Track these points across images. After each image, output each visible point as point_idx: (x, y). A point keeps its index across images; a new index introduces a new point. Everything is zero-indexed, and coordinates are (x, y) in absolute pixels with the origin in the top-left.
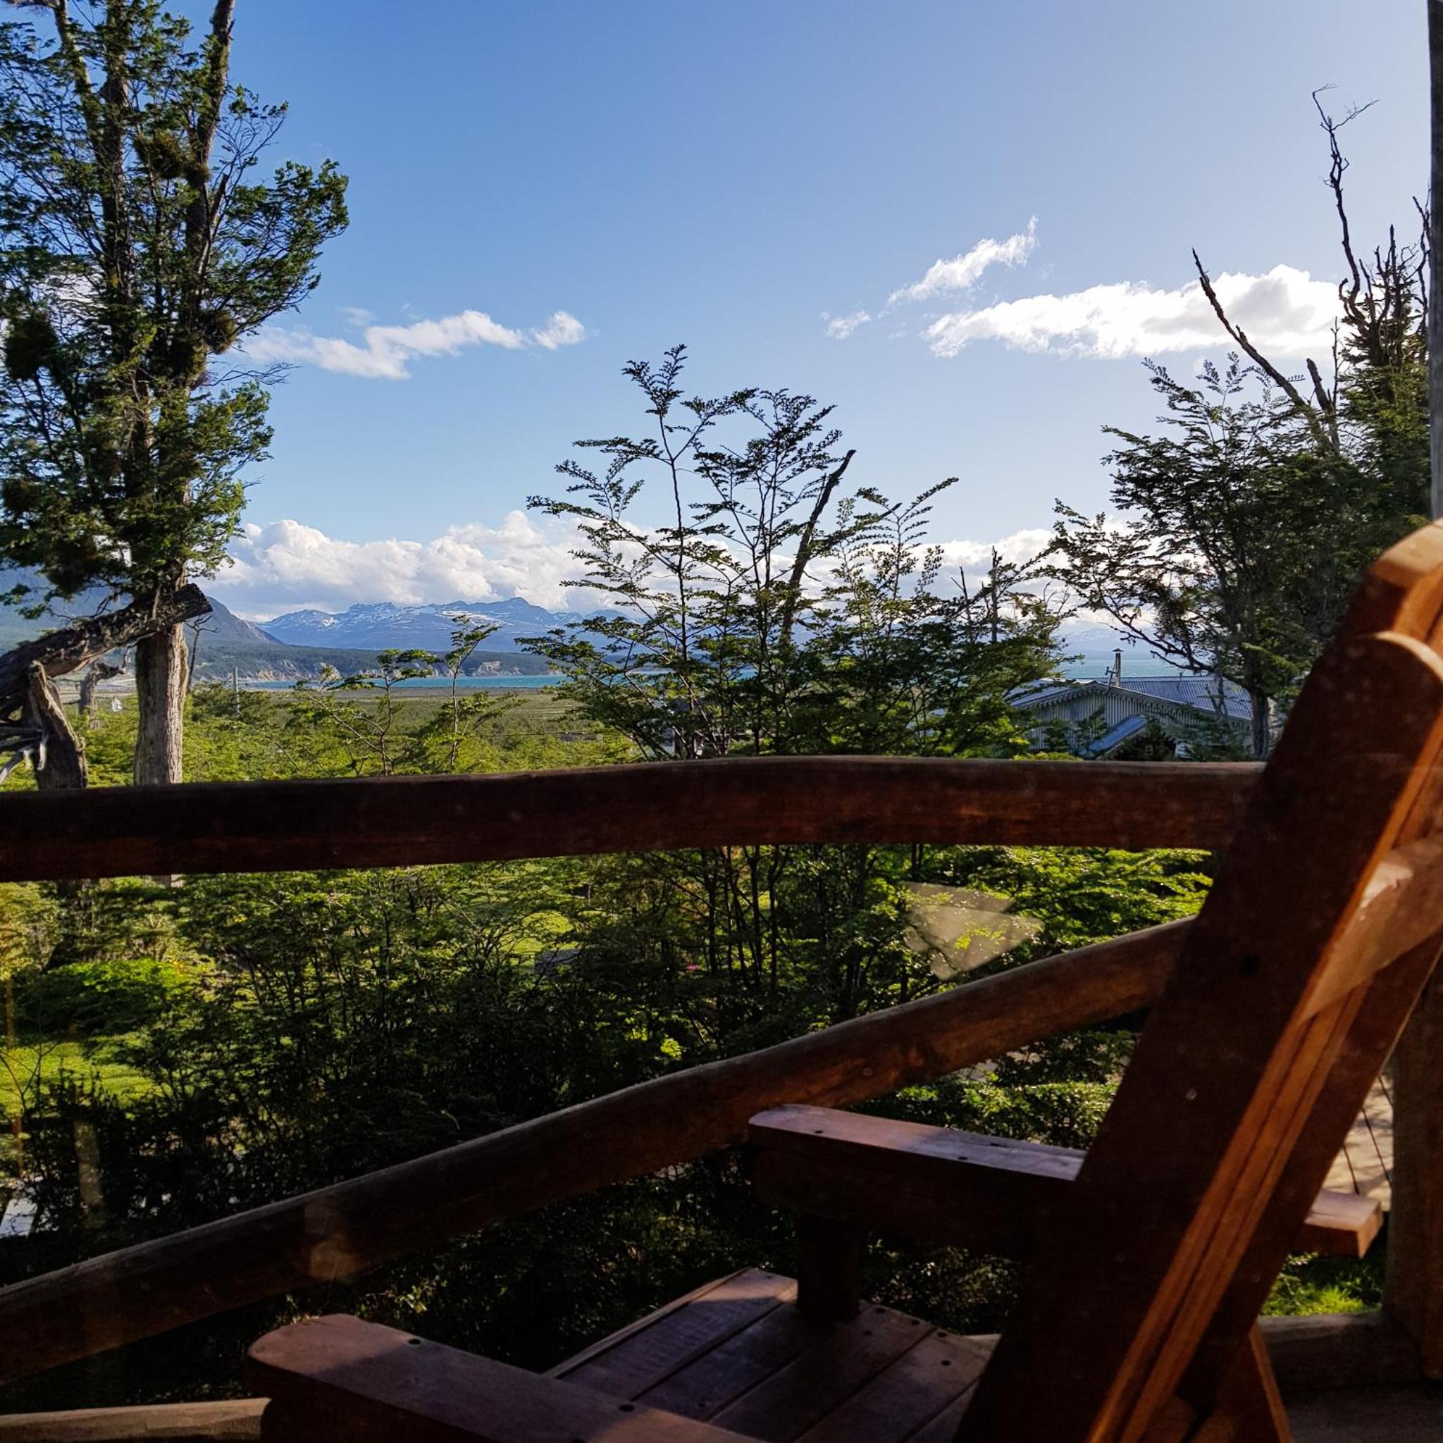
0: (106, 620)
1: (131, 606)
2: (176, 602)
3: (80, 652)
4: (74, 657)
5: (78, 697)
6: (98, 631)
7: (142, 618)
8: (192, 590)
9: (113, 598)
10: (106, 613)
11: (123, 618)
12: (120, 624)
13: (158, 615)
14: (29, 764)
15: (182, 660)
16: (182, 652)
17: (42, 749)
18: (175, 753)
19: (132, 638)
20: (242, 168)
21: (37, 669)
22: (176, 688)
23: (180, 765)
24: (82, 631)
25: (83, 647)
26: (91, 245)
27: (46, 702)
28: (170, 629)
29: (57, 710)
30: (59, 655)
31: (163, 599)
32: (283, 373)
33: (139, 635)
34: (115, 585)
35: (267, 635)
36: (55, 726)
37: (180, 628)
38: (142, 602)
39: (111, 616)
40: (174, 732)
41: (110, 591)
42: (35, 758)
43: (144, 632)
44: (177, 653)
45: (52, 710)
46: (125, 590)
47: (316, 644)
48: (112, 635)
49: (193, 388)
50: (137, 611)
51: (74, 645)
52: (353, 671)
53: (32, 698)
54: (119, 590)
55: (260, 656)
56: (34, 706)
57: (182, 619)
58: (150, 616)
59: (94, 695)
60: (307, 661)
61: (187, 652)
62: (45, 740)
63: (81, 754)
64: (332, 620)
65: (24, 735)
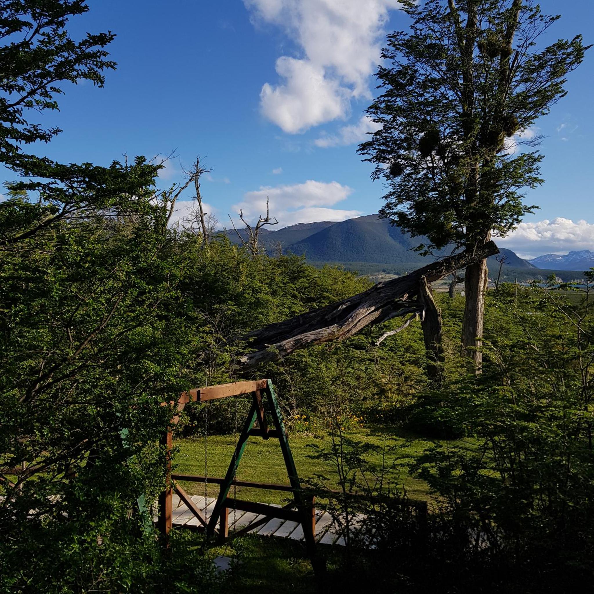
0: (453, 258)
1: (464, 251)
2: (484, 249)
3: (441, 271)
4: (439, 274)
5: (448, 290)
6: (449, 263)
7: (468, 257)
8: (492, 244)
9: (458, 248)
10: (454, 255)
11: (461, 256)
12: (458, 260)
13: (475, 255)
14: (418, 319)
15: (485, 275)
16: (486, 271)
17: (424, 313)
18: (480, 316)
19: (463, 265)
20: (527, 48)
21: (423, 278)
22: (482, 287)
23: (482, 322)
24: (443, 263)
25: (443, 269)
26: (457, 94)
27: (426, 292)
28: (481, 262)
29: (431, 296)
30: (433, 273)
31: (477, 248)
32: (539, 140)
33: (466, 264)
34: (458, 242)
35: (532, 265)
36: (429, 302)
37: (485, 261)
38: (469, 250)
39: (455, 256)
40: (480, 307)
41: (455, 245)
42: (421, 316)
43: (469, 263)
44: (483, 272)
45: (429, 296)
46: (462, 244)
47: (552, 268)
48: (455, 264)
49: (497, 152)
50: (466, 254)
51: (439, 268)
52: (568, 280)
53: (421, 291)
54: (459, 245)
55: (528, 274)
56: (422, 294)
57: (485, 257)
58: (472, 255)
59: (454, 289)
60: (549, 276)
61: (488, 271)
62: (425, 309)
63: (439, 315)
64: (560, 258)
65: (417, 306)
